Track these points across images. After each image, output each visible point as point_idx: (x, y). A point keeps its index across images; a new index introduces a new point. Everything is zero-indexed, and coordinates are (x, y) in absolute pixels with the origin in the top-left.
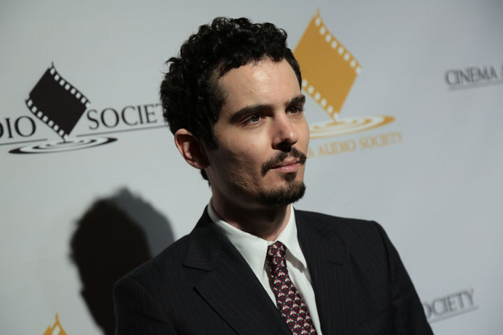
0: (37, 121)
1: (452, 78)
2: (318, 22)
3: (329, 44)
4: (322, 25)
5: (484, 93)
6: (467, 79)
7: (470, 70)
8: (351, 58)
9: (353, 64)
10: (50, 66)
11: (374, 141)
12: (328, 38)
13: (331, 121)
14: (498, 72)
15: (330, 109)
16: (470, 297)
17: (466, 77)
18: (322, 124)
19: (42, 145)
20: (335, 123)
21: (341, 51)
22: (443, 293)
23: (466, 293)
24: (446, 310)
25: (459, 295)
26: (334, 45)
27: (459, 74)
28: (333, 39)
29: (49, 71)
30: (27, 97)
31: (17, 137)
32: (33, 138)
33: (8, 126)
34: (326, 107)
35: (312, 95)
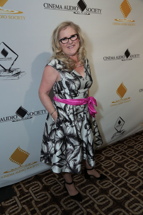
0: (79, 8)
11: (130, 25)
20: (125, 20)
30: (78, 3)
31: (75, 10)
32: (78, 11)
33: (74, 8)
34: (124, 16)
35: (123, 13)
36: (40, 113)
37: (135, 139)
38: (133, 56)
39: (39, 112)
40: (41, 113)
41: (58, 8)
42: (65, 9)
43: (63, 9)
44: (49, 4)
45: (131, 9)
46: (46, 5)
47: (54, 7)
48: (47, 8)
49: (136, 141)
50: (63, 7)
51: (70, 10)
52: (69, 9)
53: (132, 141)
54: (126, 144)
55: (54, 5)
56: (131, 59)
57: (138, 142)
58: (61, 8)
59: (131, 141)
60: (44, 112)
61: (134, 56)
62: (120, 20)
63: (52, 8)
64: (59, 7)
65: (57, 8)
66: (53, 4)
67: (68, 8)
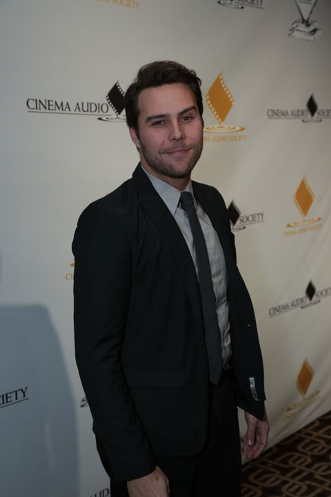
0: (109, 107)
1: (270, 113)
2: (221, 77)
3: (223, 88)
4: (222, 79)
5: (282, 123)
6: (276, 115)
7: (278, 110)
8: (231, 97)
9: (231, 100)
10: (116, 82)
11: (235, 138)
12: (223, 86)
13: (219, 126)
14: (290, 113)
15: (220, 120)
16: (262, 216)
17: (276, 114)
18: (215, 127)
19: (110, 118)
20: (221, 127)
21: (227, 93)
22: (253, 213)
23: (261, 214)
24: (253, 221)
25: (259, 214)
26: (225, 89)
27: (273, 111)
28: (225, 86)
29: (116, 84)
30: (107, 94)
31: (101, 113)
32: (107, 114)
33: (99, 107)
34: (218, 119)
35: (213, 112)
36: (9, 400)
37: (281, 465)
38: (248, 219)
39: (9, 395)
40: (14, 401)
41: (61, 109)
42: (77, 110)
43: (72, 111)
44: (40, 101)
45: (233, 100)
46: (32, 104)
47: (51, 107)
48: (35, 110)
49: (284, 472)
50: (73, 106)
51: (89, 113)
52: (88, 111)
53: (273, 473)
54: (255, 482)
55: (51, 103)
56: (244, 228)
57: (290, 474)
58: (67, 110)
59: (269, 472)
60: (20, 394)
61: (250, 219)
62: (207, 128)
63: (47, 111)
64: (62, 107)
65: (59, 109)
66: (49, 101)
67: (85, 109)
